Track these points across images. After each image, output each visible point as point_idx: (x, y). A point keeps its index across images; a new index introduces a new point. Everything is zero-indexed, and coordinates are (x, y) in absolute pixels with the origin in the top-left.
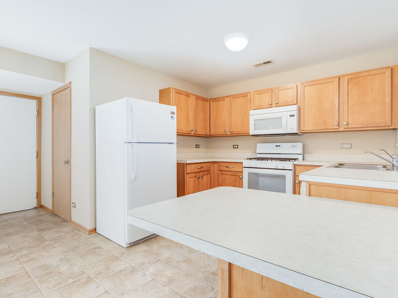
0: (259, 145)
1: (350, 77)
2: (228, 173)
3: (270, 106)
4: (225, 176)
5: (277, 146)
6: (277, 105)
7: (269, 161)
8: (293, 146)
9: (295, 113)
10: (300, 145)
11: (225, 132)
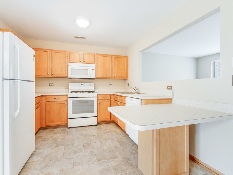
0: (70, 84)
1: (115, 57)
2: (55, 103)
3: (80, 62)
4: (52, 105)
5: (81, 85)
6: (84, 62)
7: (84, 93)
8: (90, 85)
9: (95, 68)
10: (93, 84)
11: (48, 74)
